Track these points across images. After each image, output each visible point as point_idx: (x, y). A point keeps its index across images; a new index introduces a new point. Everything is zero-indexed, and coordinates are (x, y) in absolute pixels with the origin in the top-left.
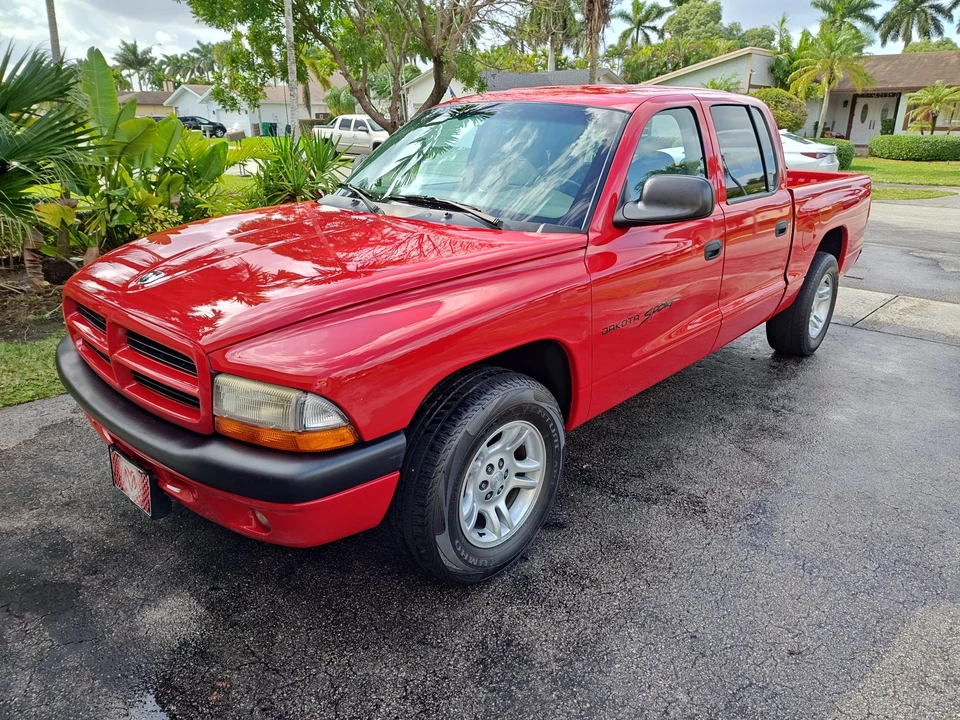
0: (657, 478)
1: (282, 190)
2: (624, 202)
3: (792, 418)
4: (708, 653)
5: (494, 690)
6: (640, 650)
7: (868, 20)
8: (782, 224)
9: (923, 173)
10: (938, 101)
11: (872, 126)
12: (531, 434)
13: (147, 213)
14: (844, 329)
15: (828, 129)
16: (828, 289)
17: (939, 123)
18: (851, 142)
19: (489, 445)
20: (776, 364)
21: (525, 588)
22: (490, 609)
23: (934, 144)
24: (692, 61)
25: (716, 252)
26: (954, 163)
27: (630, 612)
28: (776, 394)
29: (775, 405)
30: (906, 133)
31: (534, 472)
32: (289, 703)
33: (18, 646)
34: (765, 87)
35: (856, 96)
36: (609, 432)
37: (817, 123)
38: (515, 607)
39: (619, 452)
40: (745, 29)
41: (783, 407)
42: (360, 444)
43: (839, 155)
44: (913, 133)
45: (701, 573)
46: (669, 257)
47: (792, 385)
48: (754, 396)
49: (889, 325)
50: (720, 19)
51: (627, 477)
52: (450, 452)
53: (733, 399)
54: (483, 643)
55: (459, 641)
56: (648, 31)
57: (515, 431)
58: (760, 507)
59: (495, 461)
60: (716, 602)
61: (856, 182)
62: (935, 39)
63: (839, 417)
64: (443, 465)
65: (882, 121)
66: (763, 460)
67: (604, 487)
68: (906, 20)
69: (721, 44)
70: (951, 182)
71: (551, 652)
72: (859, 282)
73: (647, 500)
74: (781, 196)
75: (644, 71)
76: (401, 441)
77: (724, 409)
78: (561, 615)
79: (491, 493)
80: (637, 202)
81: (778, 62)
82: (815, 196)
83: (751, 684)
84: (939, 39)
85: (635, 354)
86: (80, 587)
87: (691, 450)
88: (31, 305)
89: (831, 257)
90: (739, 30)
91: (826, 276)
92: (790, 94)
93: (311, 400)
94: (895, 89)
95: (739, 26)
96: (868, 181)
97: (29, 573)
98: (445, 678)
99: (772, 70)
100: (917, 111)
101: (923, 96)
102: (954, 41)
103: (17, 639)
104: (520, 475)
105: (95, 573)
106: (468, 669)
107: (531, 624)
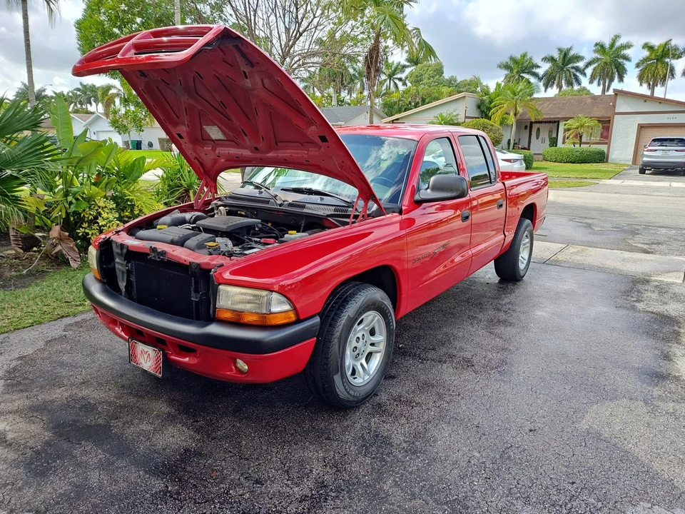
0: (443, 350)
1: (179, 187)
2: (419, 190)
3: (515, 315)
4: (487, 433)
5: (374, 458)
6: (450, 434)
7: (535, 75)
8: (501, 202)
9: (577, 171)
10: (582, 126)
11: (543, 141)
12: (378, 319)
13: (93, 203)
14: (539, 265)
15: (516, 144)
16: (528, 240)
17: (583, 140)
18: (532, 152)
19: (358, 325)
20: (502, 286)
21: (380, 409)
22: (362, 421)
23: (582, 153)
24: (427, 101)
25: (467, 218)
26: (595, 164)
27: (441, 417)
28: (504, 302)
29: (505, 308)
30: (564, 146)
31: (379, 343)
32: (260, 474)
33: (84, 458)
34: (476, 118)
35: (531, 123)
36: (411, 327)
37: (509, 140)
38: (376, 419)
39: (419, 337)
40: (459, 80)
41: (509, 309)
42: (298, 321)
43: (525, 160)
44: (568, 146)
45: (477, 396)
46: (432, 225)
47: (512, 297)
48: (492, 304)
49: (565, 262)
50: (443, 73)
51: (426, 350)
52: (341, 327)
53: (480, 306)
54: (363, 437)
55: (348, 437)
56: (397, 81)
57: (371, 317)
58: (504, 362)
59: (360, 335)
60: (487, 409)
61: (538, 178)
62: (576, 87)
63: (542, 313)
64: (337, 334)
65: (550, 139)
66: (502, 338)
67: (414, 356)
68: (558, 75)
69: (445, 90)
70: (594, 176)
71: (401, 438)
72: (544, 238)
73: (440, 362)
74: (499, 185)
75: (396, 107)
76: (317, 319)
77: (475, 311)
78: (403, 421)
79: (358, 354)
80: (427, 189)
81: (482, 102)
82: (517, 186)
83: (511, 446)
84: (579, 87)
85: (424, 279)
86: (110, 427)
87: (460, 334)
88: (12, 266)
89: (528, 221)
90: (455, 81)
91: (526, 232)
92: (491, 122)
93: (275, 296)
94: (557, 118)
95: (456, 78)
96: (545, 176)
97: (75, 421)
98: (345, 455)
99: (479, 107)
100: (570, 132)
101: (572, 123)
102: (588, 88)
103: (81, 455)
104: (372, 344)
105: (117, 418)
106: (357, 449)
107: (387, 426)
